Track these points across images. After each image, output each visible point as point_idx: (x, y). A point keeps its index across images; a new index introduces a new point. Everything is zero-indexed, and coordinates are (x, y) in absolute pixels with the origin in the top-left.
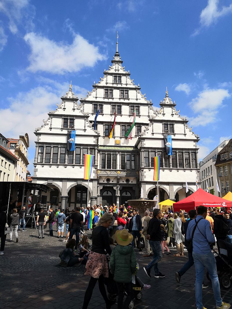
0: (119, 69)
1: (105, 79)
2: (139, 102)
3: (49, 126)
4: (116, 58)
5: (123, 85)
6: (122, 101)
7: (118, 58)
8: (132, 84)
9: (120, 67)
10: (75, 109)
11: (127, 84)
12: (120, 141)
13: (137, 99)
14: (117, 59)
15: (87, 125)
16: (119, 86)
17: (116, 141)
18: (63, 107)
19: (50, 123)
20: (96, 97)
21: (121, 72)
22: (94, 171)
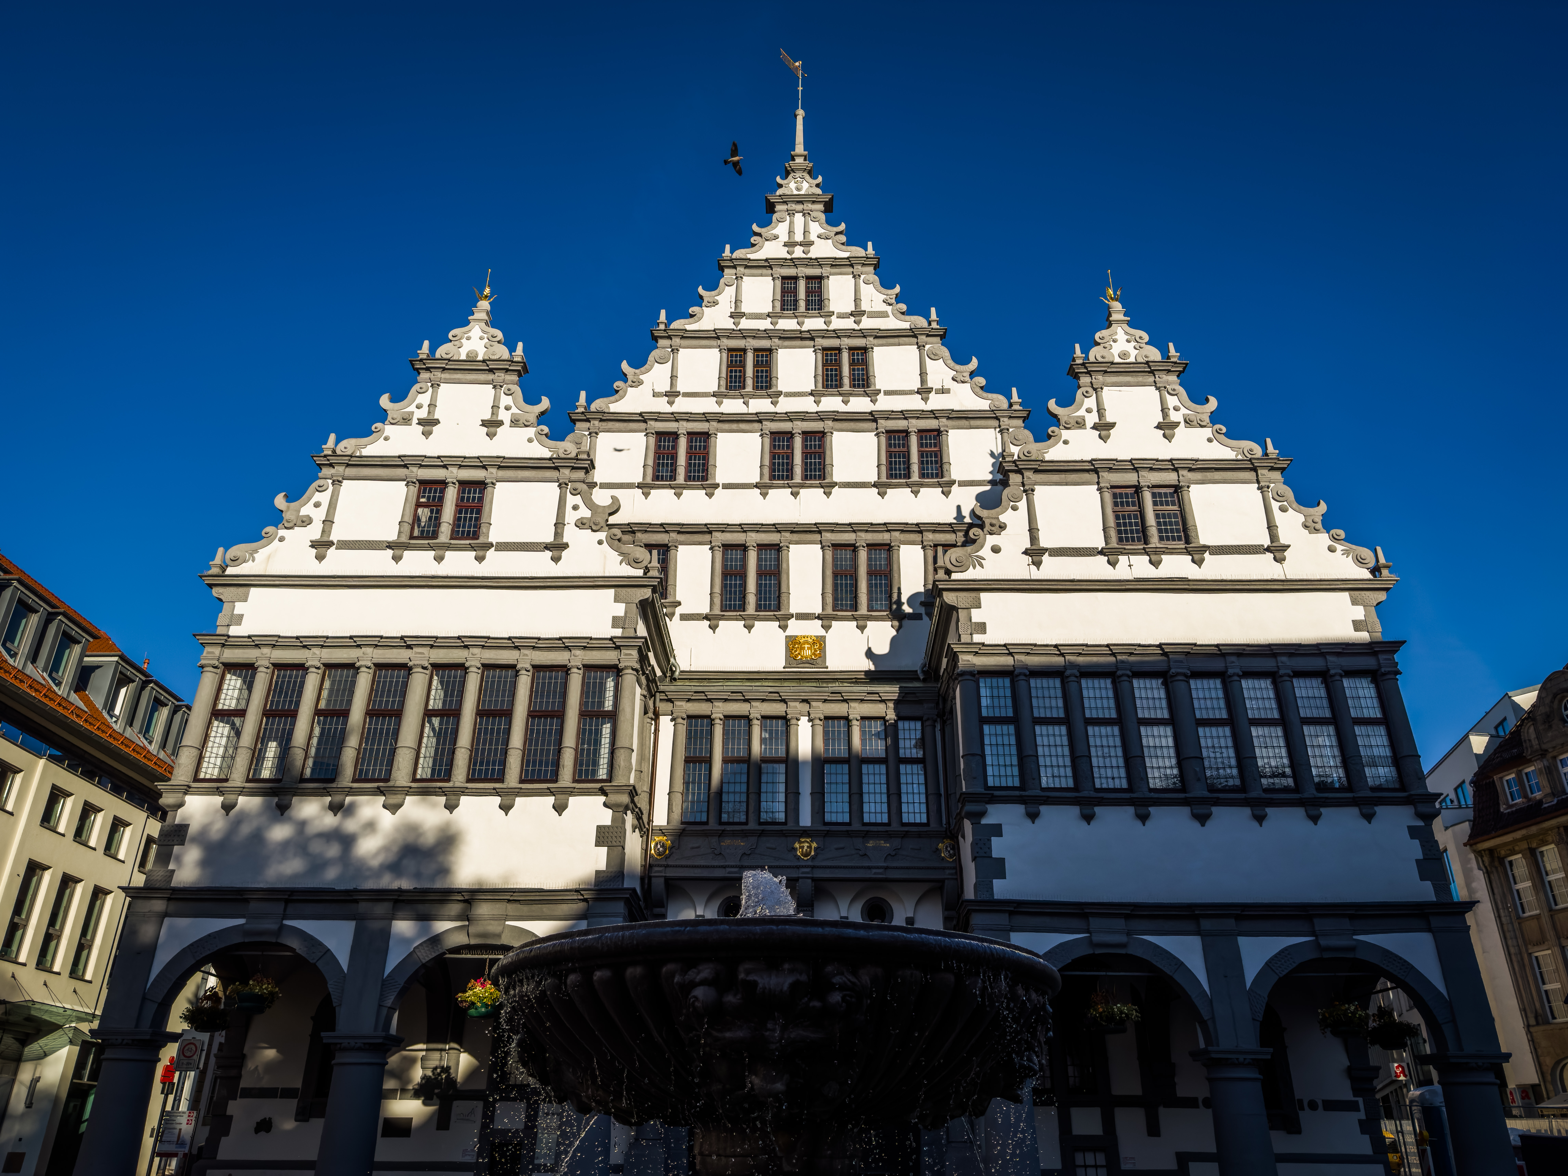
0: (813, 237)
1: (726, 296)
2: (936, 402)
3: (314, 531)
4: (793, 185)
5: (834, 318)
6: (832, 403)
7: (805, 185)
8: (889, 309)
9: (816, 229)
10: (500, 423)
11: (863, 313)
12: (820, 643)
13: (924, 391)
14: (798, 189)
15: (571, 517)
16: (814, 323)
17: (792, 643)
18: (423, 414)
19: (319, 515)
20: (672, 395)
21: (824, 249)
22: (604, 827)
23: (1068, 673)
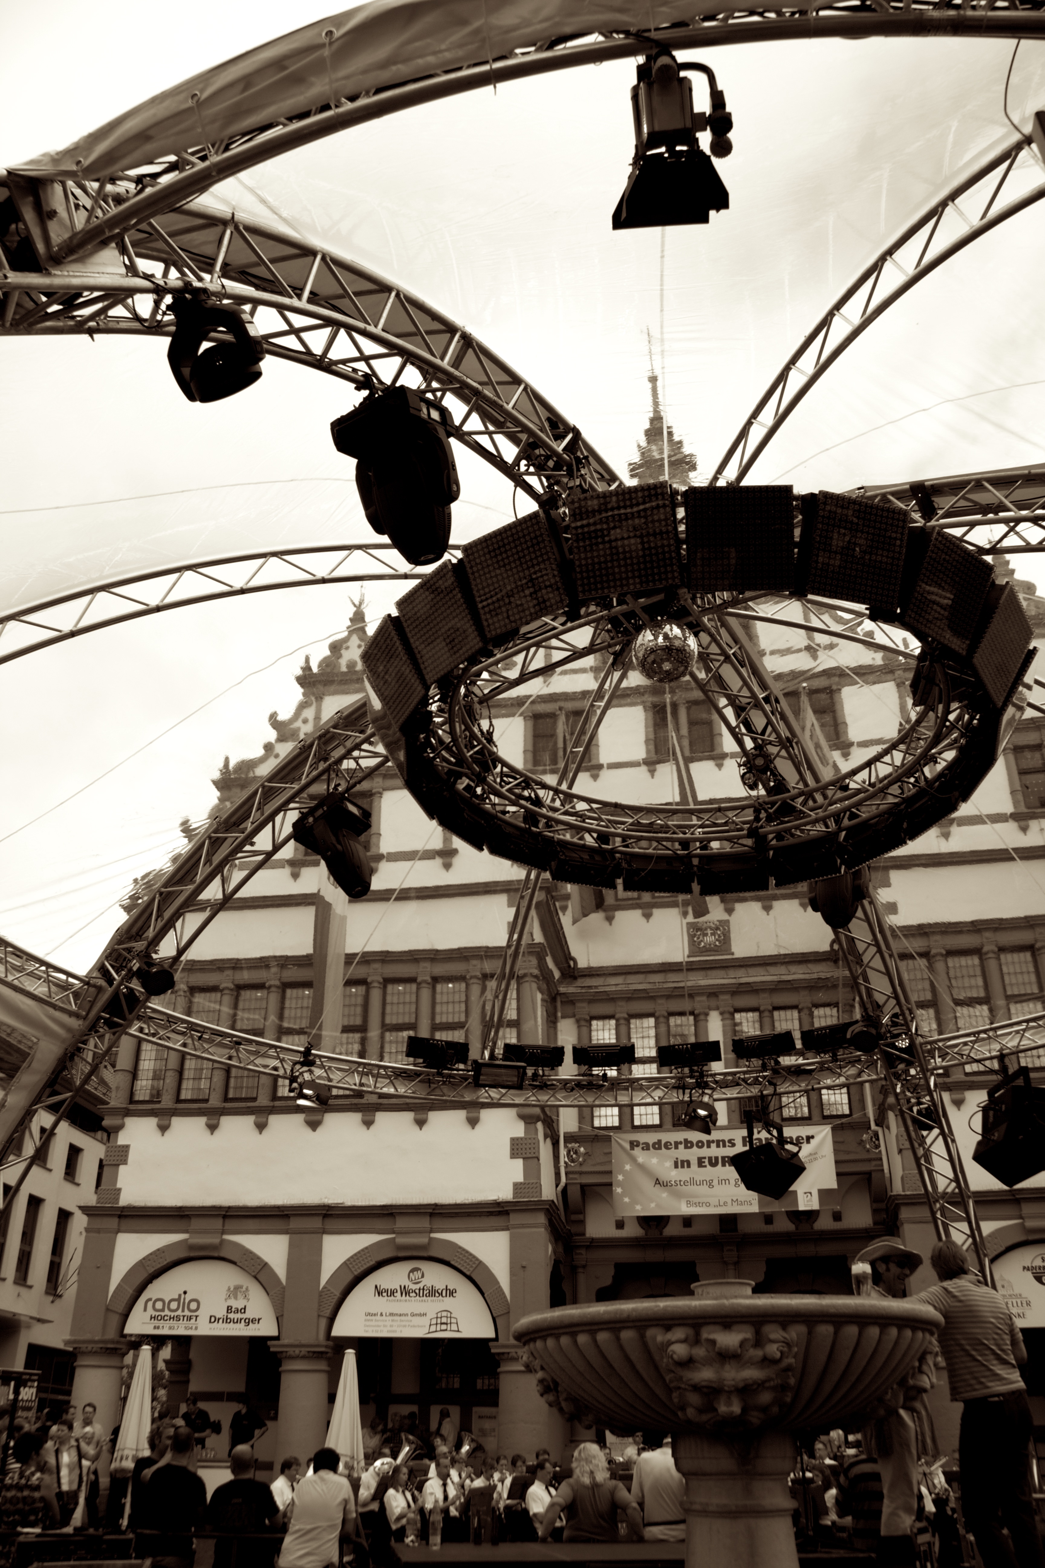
4: (654, 450)
12: (724, 928)
17: (694, 932)
18: (309, 728)
22: (517, 1139)
23: (985, 949)
